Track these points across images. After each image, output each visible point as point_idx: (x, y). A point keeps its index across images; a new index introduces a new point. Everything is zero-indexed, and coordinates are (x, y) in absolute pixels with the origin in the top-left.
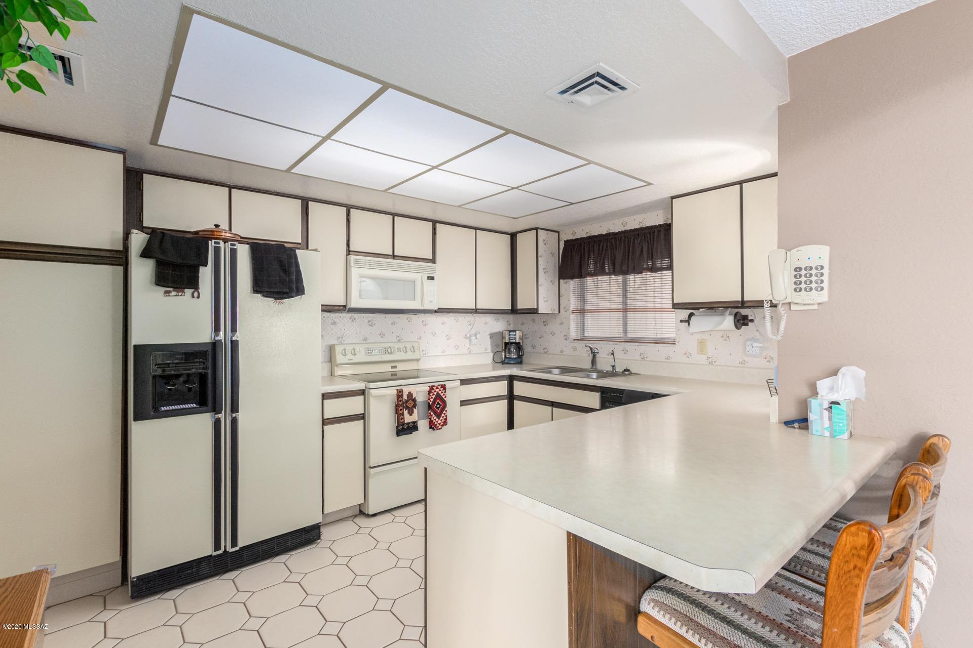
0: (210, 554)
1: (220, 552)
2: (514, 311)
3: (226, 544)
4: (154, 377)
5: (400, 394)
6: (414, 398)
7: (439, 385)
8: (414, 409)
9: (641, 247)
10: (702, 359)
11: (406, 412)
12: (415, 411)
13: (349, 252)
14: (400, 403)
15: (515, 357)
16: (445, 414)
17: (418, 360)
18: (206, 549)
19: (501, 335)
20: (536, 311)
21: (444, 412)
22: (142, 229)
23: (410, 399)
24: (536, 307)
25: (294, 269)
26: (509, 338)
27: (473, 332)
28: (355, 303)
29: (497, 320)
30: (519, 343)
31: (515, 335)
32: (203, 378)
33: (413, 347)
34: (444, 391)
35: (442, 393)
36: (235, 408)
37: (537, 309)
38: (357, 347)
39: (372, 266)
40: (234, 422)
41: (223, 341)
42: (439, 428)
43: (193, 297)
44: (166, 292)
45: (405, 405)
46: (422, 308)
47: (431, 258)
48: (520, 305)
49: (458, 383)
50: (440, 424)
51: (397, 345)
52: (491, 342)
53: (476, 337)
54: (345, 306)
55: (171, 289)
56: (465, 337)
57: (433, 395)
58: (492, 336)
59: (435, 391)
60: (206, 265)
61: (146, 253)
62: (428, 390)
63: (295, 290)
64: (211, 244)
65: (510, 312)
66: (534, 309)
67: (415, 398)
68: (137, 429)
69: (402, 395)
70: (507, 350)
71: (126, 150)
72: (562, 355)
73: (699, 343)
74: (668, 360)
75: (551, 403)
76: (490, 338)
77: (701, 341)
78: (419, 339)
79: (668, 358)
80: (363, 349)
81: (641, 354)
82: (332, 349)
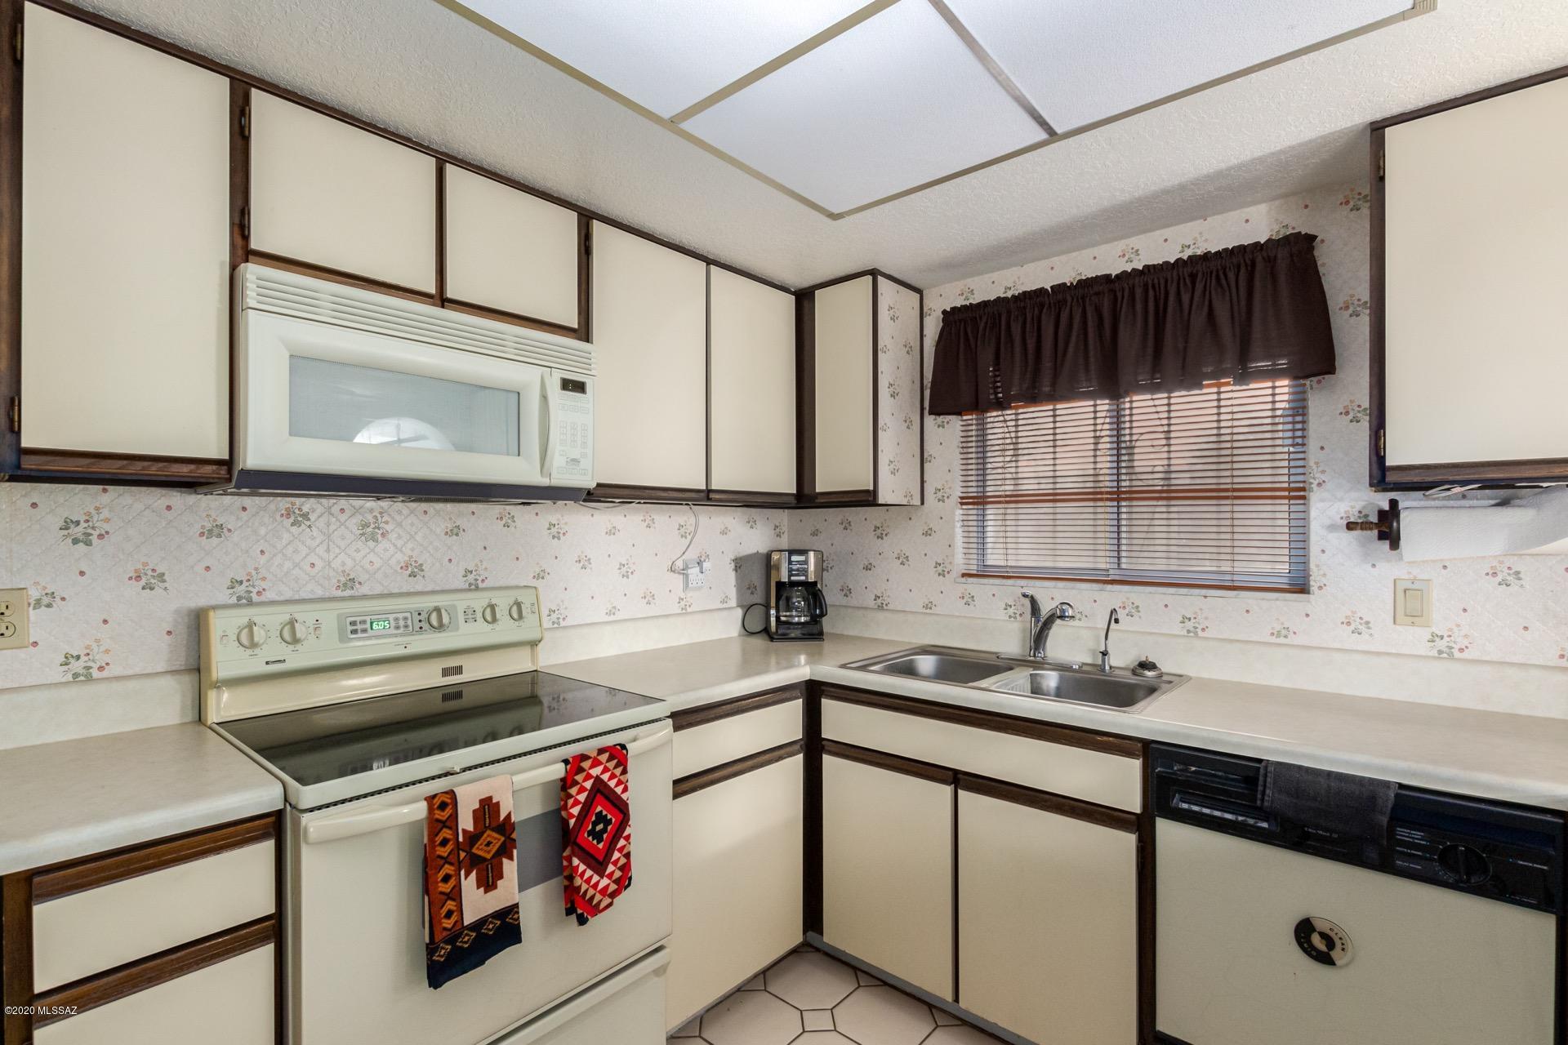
2: (805, 497)
5: (443, 815)
6: (502, 816)
7: (601, 751)
8: (505, 861)
9: (1206, 309)
10: (1413, 639)
11: (469, 884)
12: (510, 868)
13: (242, 249)
14: (443, 851)
15: (803, 619)
16: (621, 850)
17: (534, 644)
19: (767, 563)
20: (871, 499)
21: (622, 842)
23: (489, 828)
24: (871, 488)
26: (790, 570)
27: (692, 555)
28: (253, 458)
29: (752, 523)
30: (815, 583)
31: (806, 562)
33: (519, 605)
34: (618, 771)
35: (613, 776)
37: (874, 493)
38: (306, 616)
42: (602, 905)
45: (462, 855)
46: (544, 482)
47: (575, 324)
48: (824, 483)
49: (667, 726)
50: (603, 892)
51: (461, 602)
52: (737, 578)
53: (701, 568)
54: (228, 464)
56: (672, 570)
57: (582, 790)
58: (740, 564)
59: (589, 776)
62: (562, 774)
65: (793, 501)
66: (868, 491)
67: (509, 815)
69: (454, 816)
70: (782, 603)
72: (931, 614)
73: (1400, 594)
74: (1282, 640)
75: (950, 773)
76: (736, 570)
77: (1409, 585)
78: (538, 577)
79: (1284, 632)
80: (329, 617)
81: (1185, 619)
82: (197, 624)
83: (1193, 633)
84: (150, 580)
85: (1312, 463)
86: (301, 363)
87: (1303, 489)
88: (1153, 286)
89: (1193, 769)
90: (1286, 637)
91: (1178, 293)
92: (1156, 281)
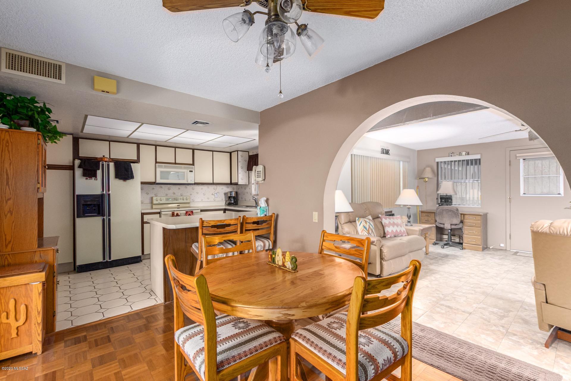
0: (102, 261)
1: (105, 261)
2: (231, 183)
3: (107, 259)
4: (83, 205)
5: (173, 214)
6: (179, 215)
7: (190, 211)
13: (156, 162)
15: (233, 202)
17: (189, 203)
18: (100, 259)
19: (228, 193)
22: (79, 158)
25: (130, 170)
26: (231, 195)
27: (216, 192)
28: (158, 181)
29: (228, 188)
31: (233, 193)
32: (99, 205)
33: (187, 198)
34: (192, 213)
36: (109, 215)
38: (162, 198)
39: (165, 167)
40: (109, 220)
41: (105, 194)
43: (95, 180)
44: (86, 178)
46: (187, 183)
47: (192, 163)
48: (234, 182)
49: (200, 211)
51: (180, 197)
52: (225, 196)
53: (218, 194)
54: (155, 182)
55: (88, 177)
56: (212, 194)
59: (188, 213)
60: (99, 170)
61: (80, 167)
62: (186, 213)
63: (130, 177)
64: (101, 163)
65: (230, 184)
66: (237, 183)
68: (78, 220)
70: (230, 200)
71: (73, 134)
76: (225, 195)
78: (190, 195)
80: (164, 198)
82: (152, 198)
84: (148, 194)
86: (161, 172)
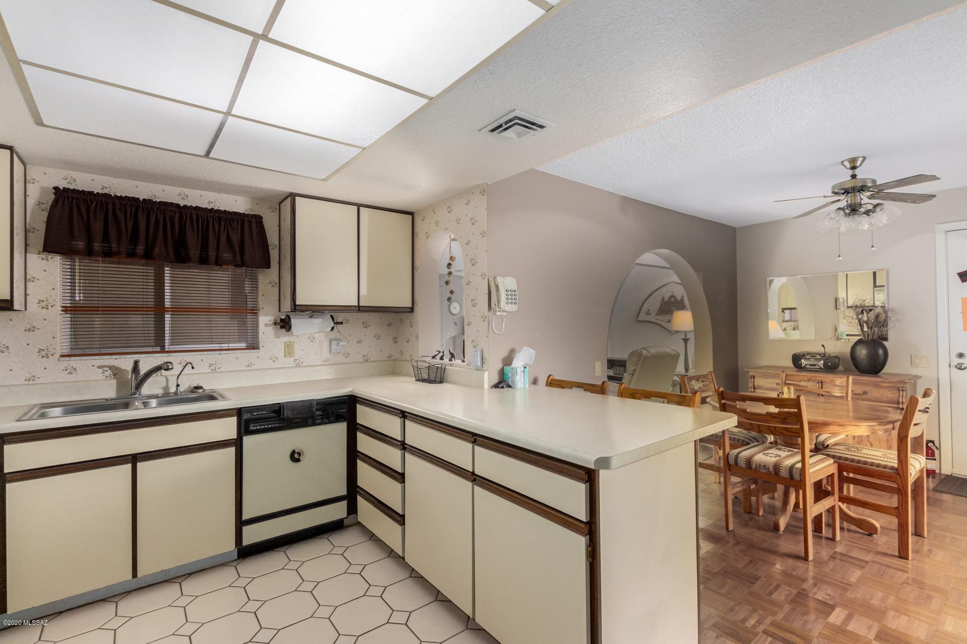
10: (290, 361)
20: (9, 306)
24: (10, 298)
37: (12, 302)
66: (7, 301)
72: (35, 384)
73: (286, 346)
74: (250, 368)
75: (131, 457)
77: (288, 344)
79: (250, 365)
81: (211, 365)
83: (213, 370)
85: (260, 300)
87: (256, 310)
88: (201, 216)
89: (255, 414)
90: (251, 366)
91: (213, 223)
92: (203, 215)
